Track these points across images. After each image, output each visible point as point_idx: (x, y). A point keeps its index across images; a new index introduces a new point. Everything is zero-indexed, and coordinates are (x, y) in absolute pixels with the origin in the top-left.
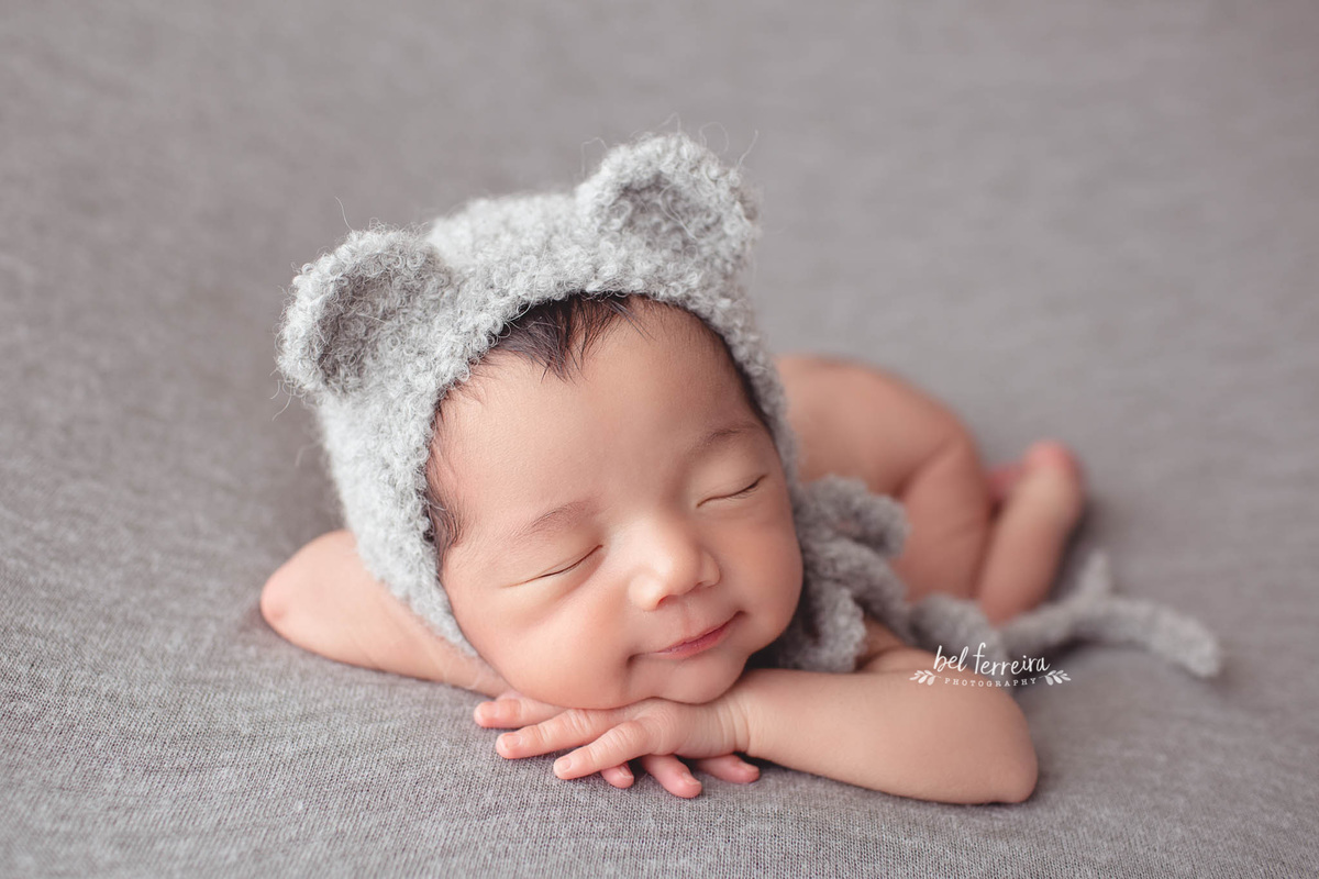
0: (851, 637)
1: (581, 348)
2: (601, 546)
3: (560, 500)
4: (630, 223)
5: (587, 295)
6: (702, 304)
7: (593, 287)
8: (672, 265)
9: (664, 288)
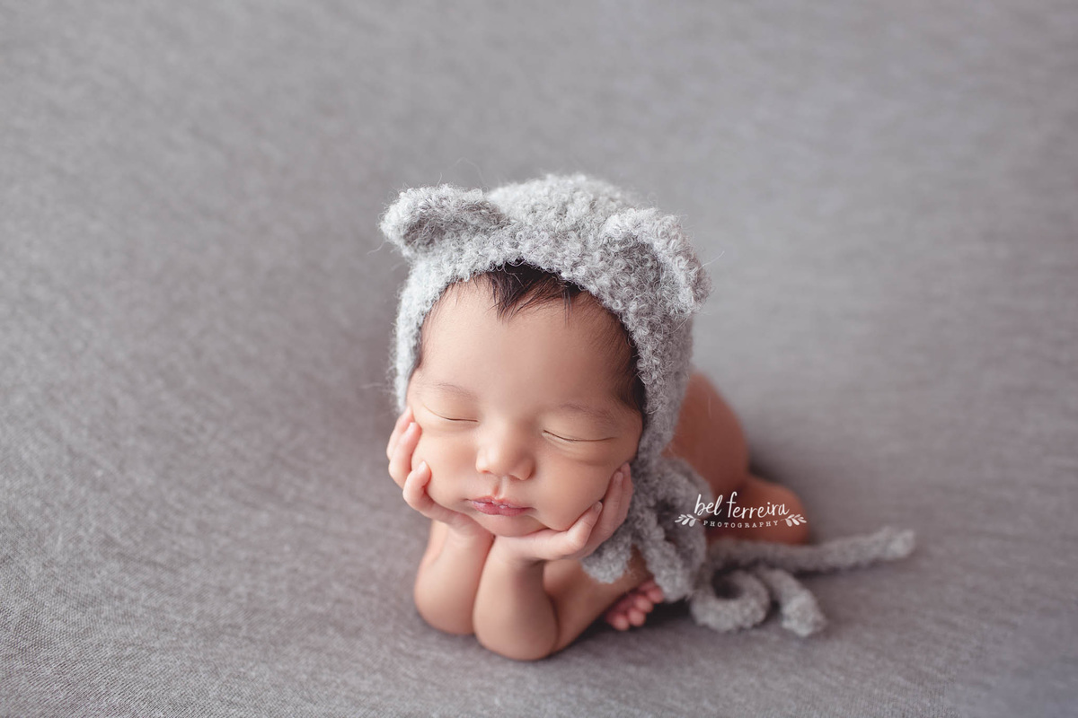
2: (477, 420)
5: (560, 277)
7: (564, 275)
8: (626, 289)
9: (611, 299)
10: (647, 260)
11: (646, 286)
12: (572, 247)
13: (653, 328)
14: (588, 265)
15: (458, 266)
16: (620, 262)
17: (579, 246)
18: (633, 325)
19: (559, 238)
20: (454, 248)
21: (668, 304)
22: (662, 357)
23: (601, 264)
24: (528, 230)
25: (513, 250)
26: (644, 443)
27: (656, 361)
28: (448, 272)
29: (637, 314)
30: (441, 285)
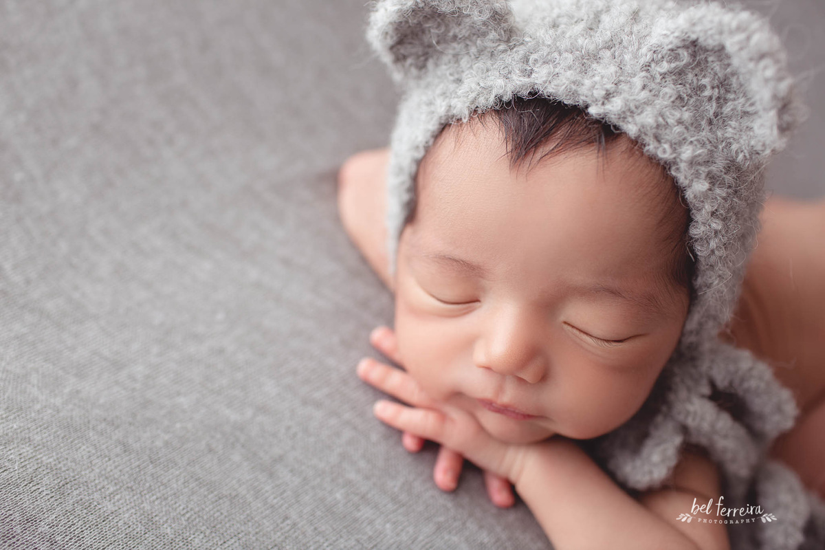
0: (651, 472)
1: (544, 154)
2: (478, 301)
3: (460, 253)
4: (680, 73)
5: (587, 114)
6: (682, 175)
7: (593, 111)
8: (678, 129)
9: (656, 144)
10: (705, 86)
11: (704, 123)
12: (604, 72)
13: (713, 179)
14: (625, 95)
15: (454, 102)
16: (669, 90)
17: (613, 69)
18: (686, 178)
19: (587, 60)
20: (451, 78)
21: (734, 147)
22: (724, 219)
23: (644, 95)
24: (545, 51)
25: (526, 80)
26: (692, 325)
27: (717, 225)
28: (441, 108)
29: (692, 163)
30: (433, 126)
